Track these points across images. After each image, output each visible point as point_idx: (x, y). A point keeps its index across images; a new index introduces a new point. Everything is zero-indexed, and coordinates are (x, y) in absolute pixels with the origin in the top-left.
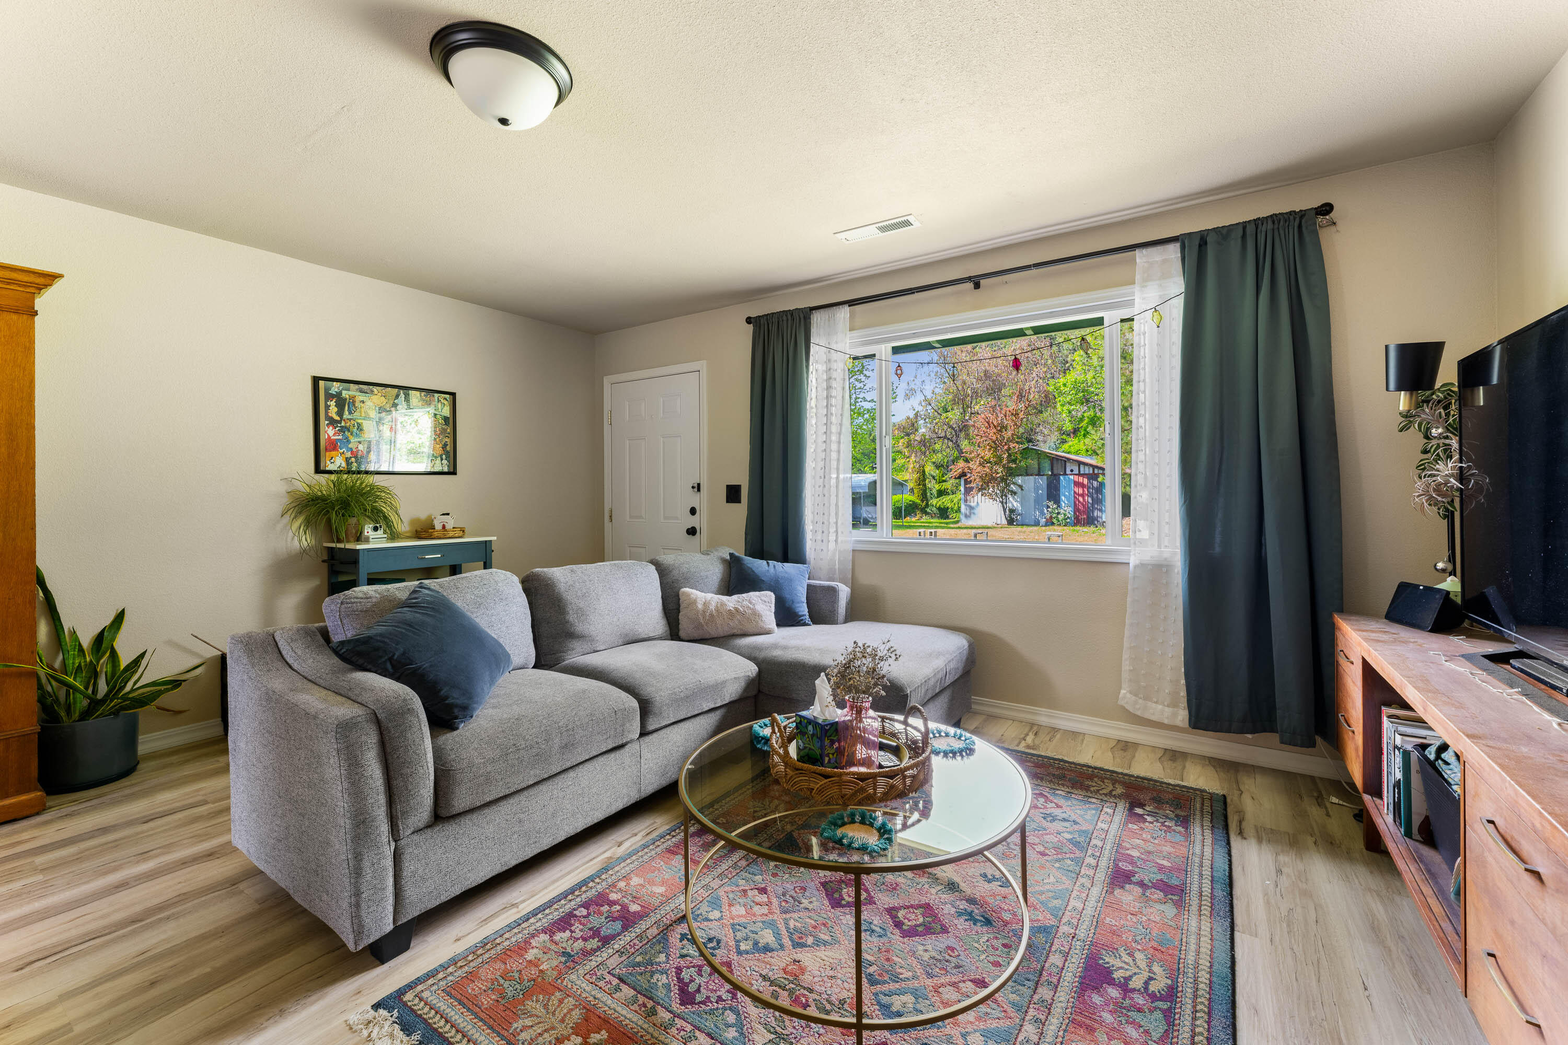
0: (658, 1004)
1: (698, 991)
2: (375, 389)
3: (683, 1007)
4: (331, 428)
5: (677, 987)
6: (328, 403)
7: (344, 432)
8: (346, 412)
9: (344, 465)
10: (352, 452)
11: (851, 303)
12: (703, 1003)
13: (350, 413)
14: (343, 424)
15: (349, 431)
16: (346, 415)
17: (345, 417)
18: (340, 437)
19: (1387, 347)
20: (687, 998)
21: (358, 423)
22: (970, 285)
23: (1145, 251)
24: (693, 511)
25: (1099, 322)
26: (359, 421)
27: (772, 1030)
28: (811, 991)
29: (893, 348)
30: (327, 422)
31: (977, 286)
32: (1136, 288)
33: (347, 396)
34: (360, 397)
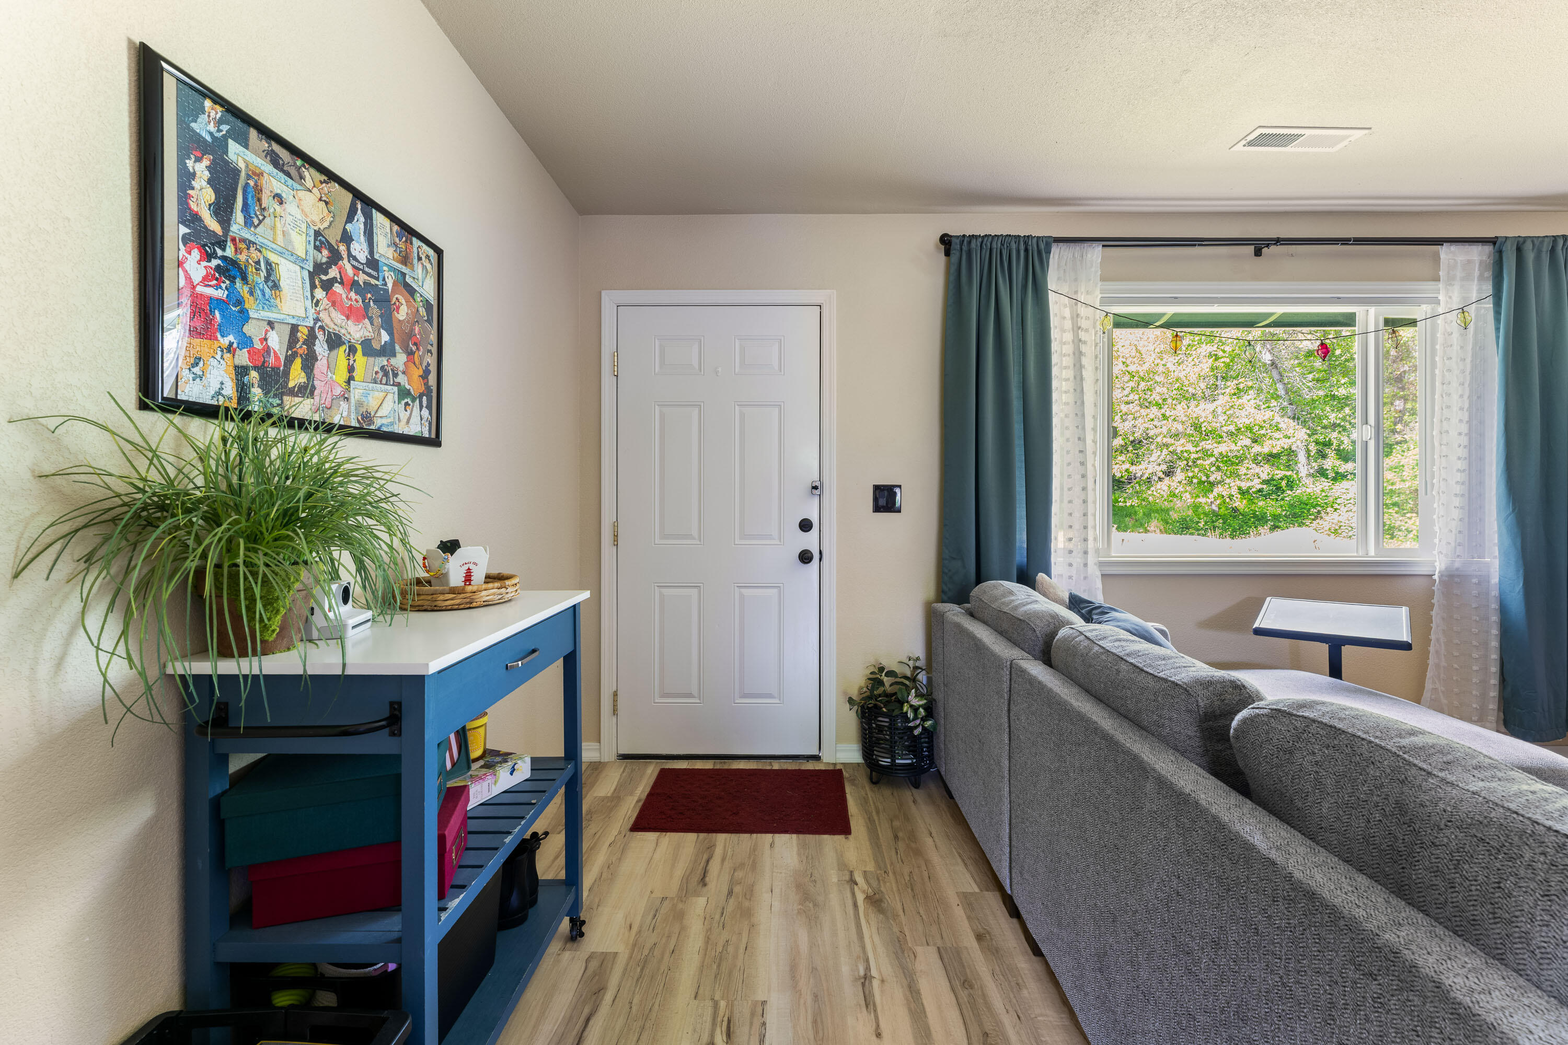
2: (310, 175)
4: (196, 254)
6: (190, 163)
7: (232, 280)
8: (238, 217)
9: (230, 389)
10: (252, 353)
11: (1108, 242)
13: (248, 223)
14: (229, 252)
15: (244, 279)
16: (237, 226)
17: (234, 228)
18: (220, 294)
21: (268, 263)
22: (1251, 249)
23: (1454, 248)
24: (805, 526)
26: (273, 258)
30: (184, 230)
31: (1258, 253)
32: (1441, 285)
33: (242, 165)
34: (274, 182)
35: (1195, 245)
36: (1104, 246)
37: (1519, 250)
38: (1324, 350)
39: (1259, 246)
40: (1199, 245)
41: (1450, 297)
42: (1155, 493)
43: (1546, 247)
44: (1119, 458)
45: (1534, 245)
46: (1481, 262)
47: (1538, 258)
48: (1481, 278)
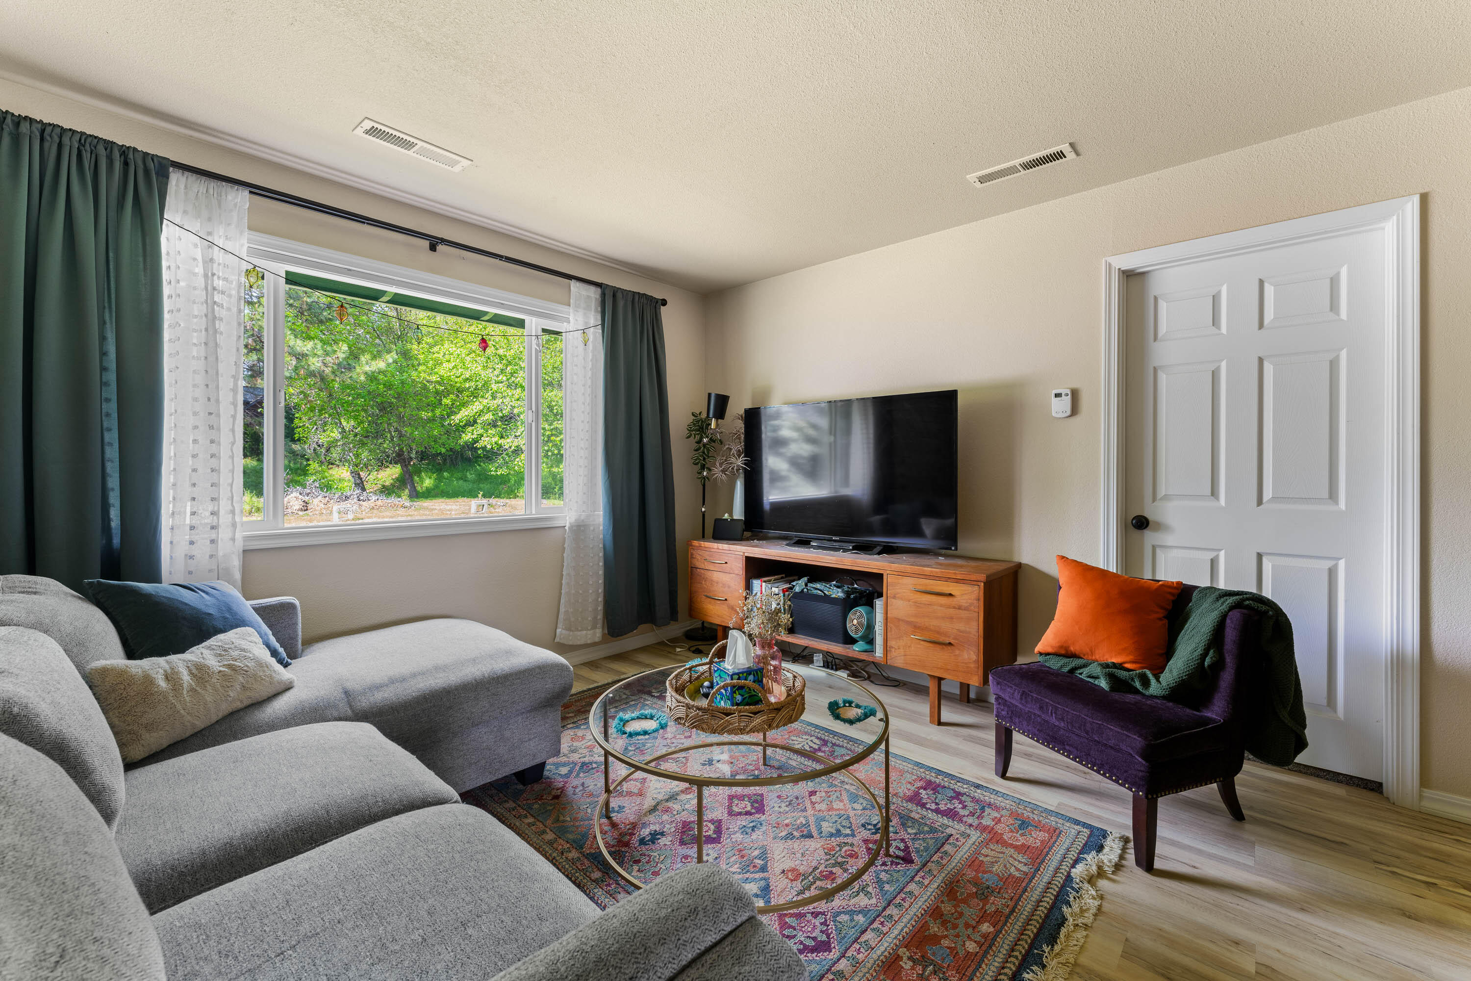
0: (829, 970)
1: (814, 939)
3: (833, 950)
5: (809, 955)
11: (257, 190)
12: (828, 936)
19: (710, 395)
20: (823, 946)
22: (426, 244)
25: (520, 324)
27: (856, 894)
28: (816, 868)
29: (288, 273)
31: (433, 248)
32: (571, 309)
35: (364, 223)
36: (251, 192)
37: (614, 296)
38: (484, 345)
39: (434, 243)
40: (368, 224)
41: (577, 320)
42: (520, 463)
43: (630, 298)
44: (490, 431)
45: (623, 295)
46: (596, 298)
47: (625, 306)
48: (596, 311)
